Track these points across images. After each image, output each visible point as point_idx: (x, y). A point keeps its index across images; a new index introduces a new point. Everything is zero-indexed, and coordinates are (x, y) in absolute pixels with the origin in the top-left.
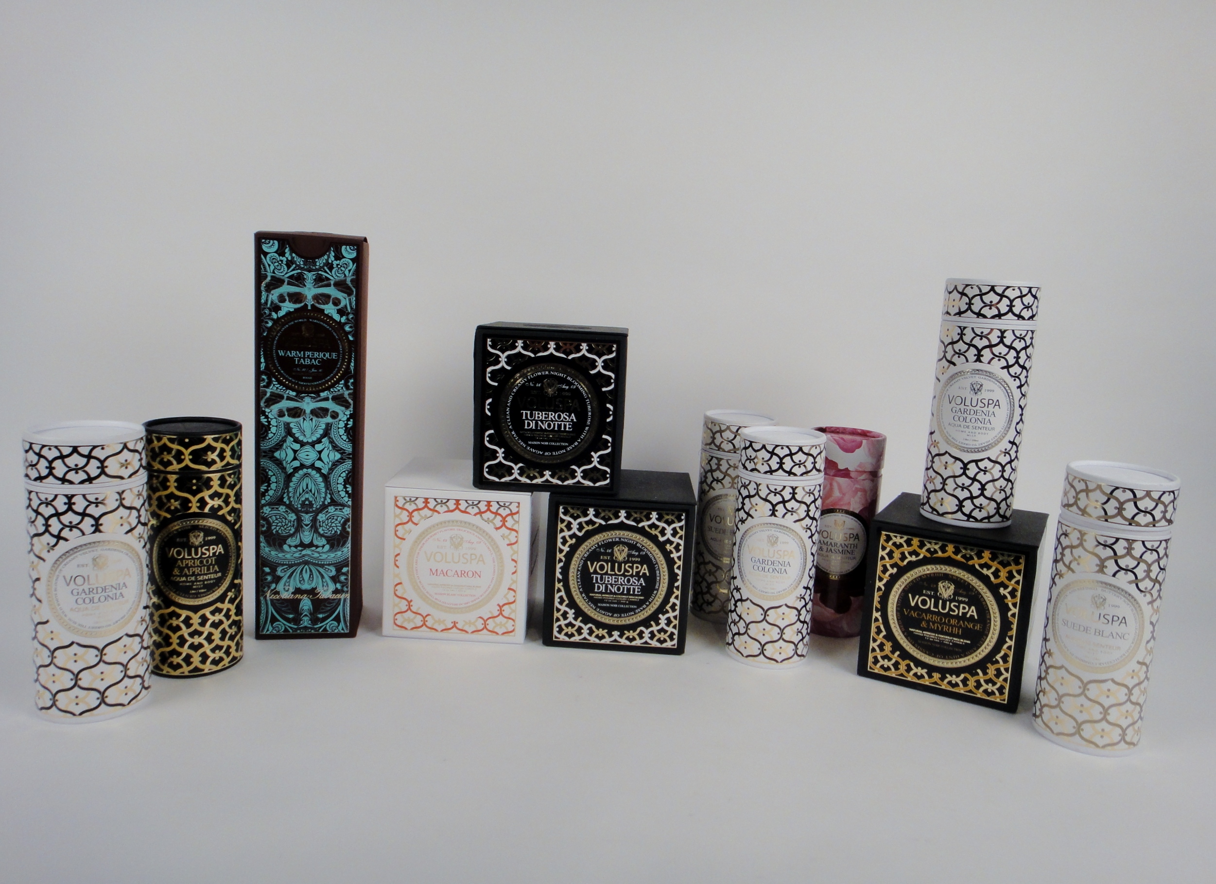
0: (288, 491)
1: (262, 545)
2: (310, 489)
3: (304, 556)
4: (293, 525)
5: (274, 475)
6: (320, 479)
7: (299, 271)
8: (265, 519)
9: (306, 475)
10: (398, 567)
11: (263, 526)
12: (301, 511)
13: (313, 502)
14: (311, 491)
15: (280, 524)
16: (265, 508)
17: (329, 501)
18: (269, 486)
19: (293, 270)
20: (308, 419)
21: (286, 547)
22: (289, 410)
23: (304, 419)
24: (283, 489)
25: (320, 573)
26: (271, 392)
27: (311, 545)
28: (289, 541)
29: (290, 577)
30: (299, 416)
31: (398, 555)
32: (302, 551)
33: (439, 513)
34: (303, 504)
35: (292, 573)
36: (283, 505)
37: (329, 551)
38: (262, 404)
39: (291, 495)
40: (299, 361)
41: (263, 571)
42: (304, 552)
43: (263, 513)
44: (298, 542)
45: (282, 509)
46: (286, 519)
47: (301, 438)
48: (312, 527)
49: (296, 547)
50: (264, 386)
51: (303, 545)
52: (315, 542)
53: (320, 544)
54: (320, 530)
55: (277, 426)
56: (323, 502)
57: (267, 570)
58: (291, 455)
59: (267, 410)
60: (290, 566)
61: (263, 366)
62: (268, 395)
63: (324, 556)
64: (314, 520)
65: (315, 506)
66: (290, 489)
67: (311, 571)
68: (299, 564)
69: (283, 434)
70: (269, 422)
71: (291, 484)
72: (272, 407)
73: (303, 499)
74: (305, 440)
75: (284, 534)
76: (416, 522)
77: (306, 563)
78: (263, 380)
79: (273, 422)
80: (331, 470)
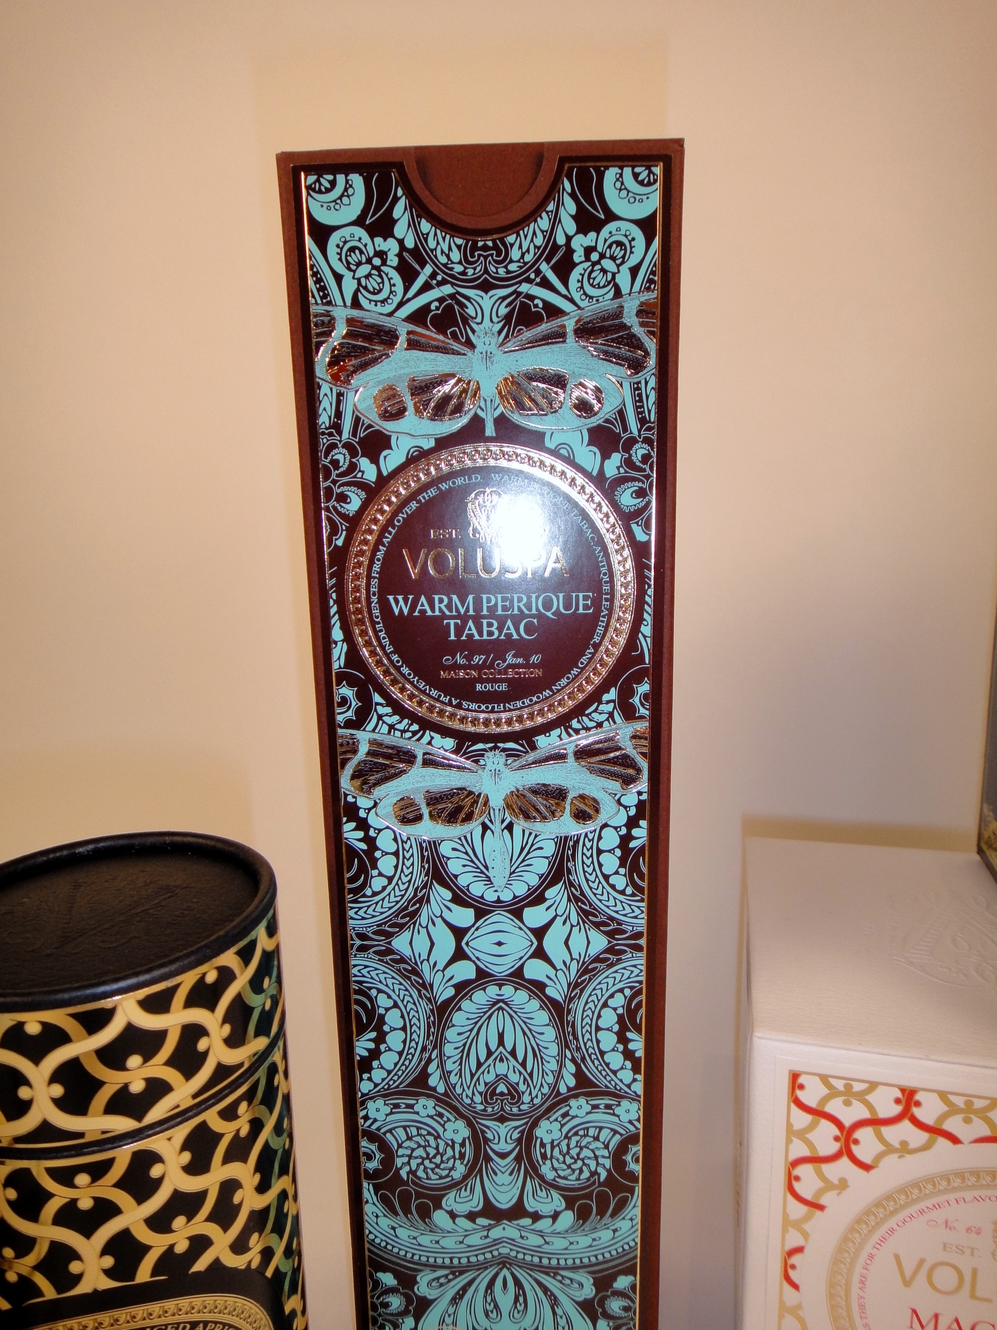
0: (441, 1054)
1: (368, 1209)
2: (509, 1046)
3: (497, 1242)
4: (462, 1156)
5: (396, 1005)
6: (543, 1017)
7: (447, 290)
8: (373, 1137)
9: (498, 1004)
10: (795, 1286)
11: (369, 1157)
12: (484, 1114)
13: (522, 1087)
14: (513, 1053)
15: (420, 1152)
16: (370, 1105)
17: (572, 1082)
18: (381, 1038)
19: (426, 287)
20: (497, 827)
21: (440, 1217)
22: (434, 800)
23: (485, 828)
24: (424, 1049)
25: (545, 1290)
26: (372, 742)
27: (518, 1211)
28: (450, 1201)
29: (456, 1299)
30: (469, 818)
31: (799, 1250)
32: (489, 1228)
33: (955, 1140)
34: (490, 1094)
35: (465, 1289)
36: (429, 1096)
37: (572, 1230)
38: (345, 782)
39: (449, 1066)
40: (459, 630)
41: (377, 1283)
42: (496, 1233)
43: (366, 1118)
44: (476, 1203)
45: (425, 1107)
46: (437, 1137)
47: (477, 889)
48: (518, 1159)
49: (471, 1216)
50: (349, 724)
51: (490, 1211)
52: (530, 1205)
53: (546, 1209)
54: (546, 1170)
55: (396, 854)
56: (554, 1087)
57: (388, 1279)
58: (446, 944)
59: (363, 802)
60: (457, 1271)
61: (339, 653)
62: (363, 749)
63: (559, 1244)
64: (527, 1140)
65: (526, 1098)
66: (448, 1049)
67: (518, 1283)
68: (482, 1266)
69: (419, 879)
70: (371, 842)
71: (450, 1034)
72: (378, 792)
73: (490, 1078)
74: (490, 896)
75: (434, 1180)
76: (867, 1159)
77: (504, 1262)
78: (344, 701)
79: (385, 842)
80: (577, 986)
